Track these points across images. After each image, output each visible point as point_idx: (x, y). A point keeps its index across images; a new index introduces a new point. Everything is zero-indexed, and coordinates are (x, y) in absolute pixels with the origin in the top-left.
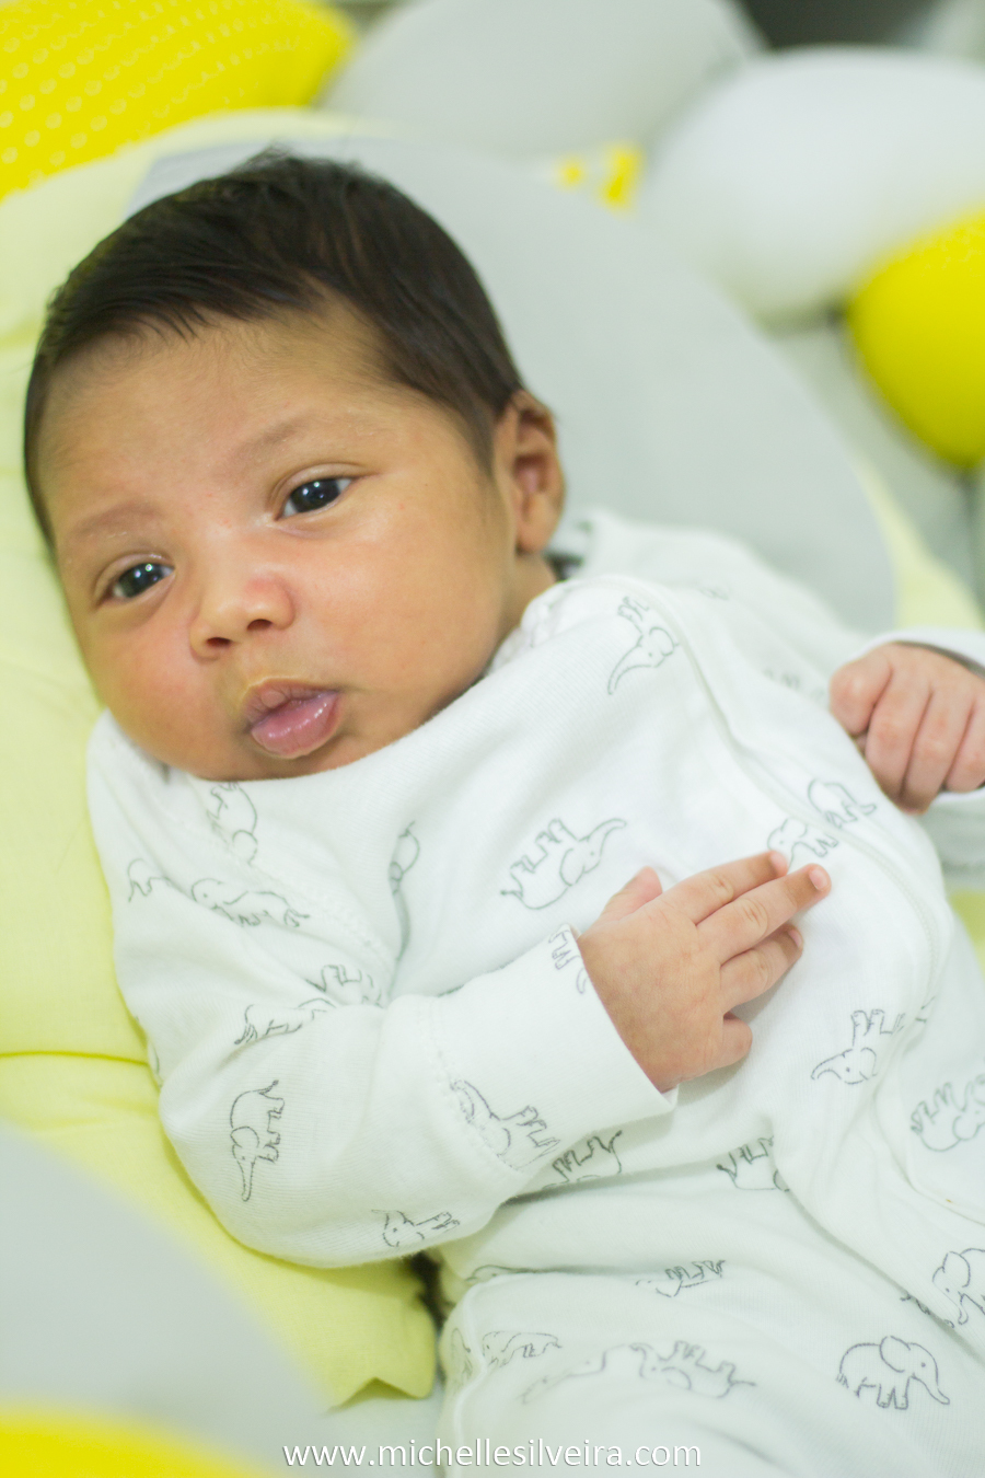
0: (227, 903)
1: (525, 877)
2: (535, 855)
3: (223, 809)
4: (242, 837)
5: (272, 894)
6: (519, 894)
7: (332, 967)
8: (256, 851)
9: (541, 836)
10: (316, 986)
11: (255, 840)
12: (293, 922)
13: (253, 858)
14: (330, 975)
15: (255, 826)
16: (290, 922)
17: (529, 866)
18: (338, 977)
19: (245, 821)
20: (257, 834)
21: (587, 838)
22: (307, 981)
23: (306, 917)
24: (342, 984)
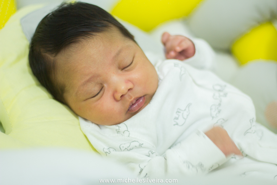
0: (128, 147)
1: (177, 121)
2: (177, 116)
3: (120, 128)
4: (126, 132)
5: (135, 141)
6: (177, 124)
7: (150, 151)
8: (129, 134)
9: (177, 112)
10: (148, 156)
11: (129, 131)
12: (141, 146)
13: (129, 135)
14: (150, 153)
15: (127, 129)
16: (140, 146)
17: (177, 118)
18: (152, 153)
19: (125, 128)
20: (128, 130)
21: (185, 110)
22: (146, 155)
23: (143, 144)
24: (152, 154)
